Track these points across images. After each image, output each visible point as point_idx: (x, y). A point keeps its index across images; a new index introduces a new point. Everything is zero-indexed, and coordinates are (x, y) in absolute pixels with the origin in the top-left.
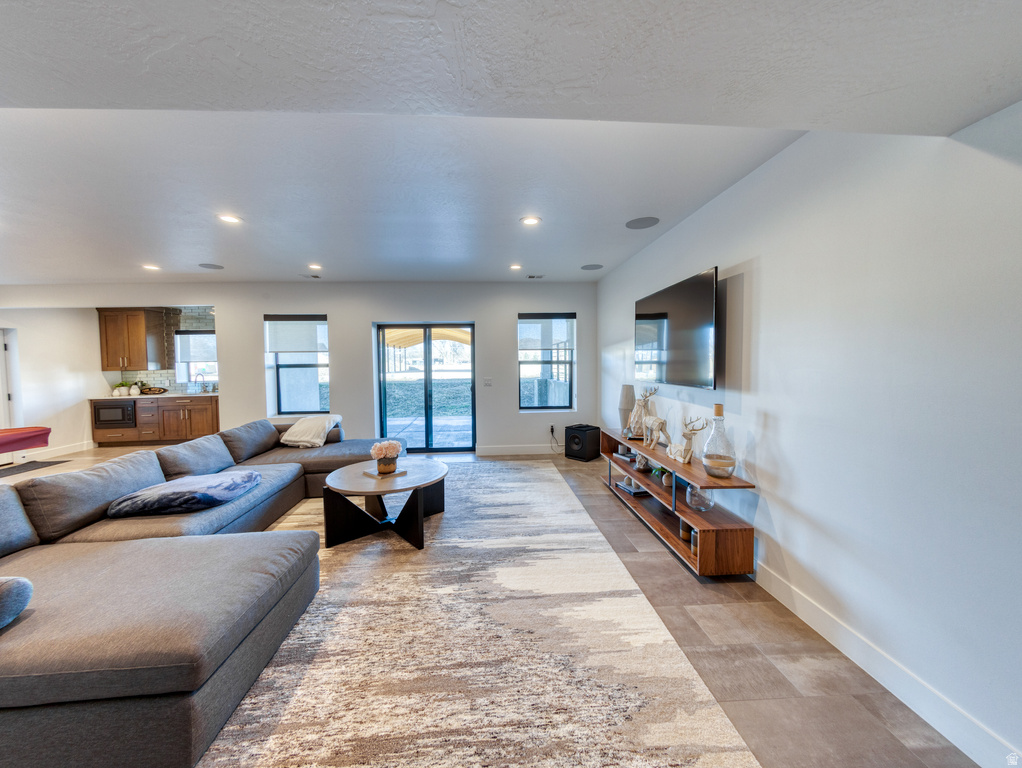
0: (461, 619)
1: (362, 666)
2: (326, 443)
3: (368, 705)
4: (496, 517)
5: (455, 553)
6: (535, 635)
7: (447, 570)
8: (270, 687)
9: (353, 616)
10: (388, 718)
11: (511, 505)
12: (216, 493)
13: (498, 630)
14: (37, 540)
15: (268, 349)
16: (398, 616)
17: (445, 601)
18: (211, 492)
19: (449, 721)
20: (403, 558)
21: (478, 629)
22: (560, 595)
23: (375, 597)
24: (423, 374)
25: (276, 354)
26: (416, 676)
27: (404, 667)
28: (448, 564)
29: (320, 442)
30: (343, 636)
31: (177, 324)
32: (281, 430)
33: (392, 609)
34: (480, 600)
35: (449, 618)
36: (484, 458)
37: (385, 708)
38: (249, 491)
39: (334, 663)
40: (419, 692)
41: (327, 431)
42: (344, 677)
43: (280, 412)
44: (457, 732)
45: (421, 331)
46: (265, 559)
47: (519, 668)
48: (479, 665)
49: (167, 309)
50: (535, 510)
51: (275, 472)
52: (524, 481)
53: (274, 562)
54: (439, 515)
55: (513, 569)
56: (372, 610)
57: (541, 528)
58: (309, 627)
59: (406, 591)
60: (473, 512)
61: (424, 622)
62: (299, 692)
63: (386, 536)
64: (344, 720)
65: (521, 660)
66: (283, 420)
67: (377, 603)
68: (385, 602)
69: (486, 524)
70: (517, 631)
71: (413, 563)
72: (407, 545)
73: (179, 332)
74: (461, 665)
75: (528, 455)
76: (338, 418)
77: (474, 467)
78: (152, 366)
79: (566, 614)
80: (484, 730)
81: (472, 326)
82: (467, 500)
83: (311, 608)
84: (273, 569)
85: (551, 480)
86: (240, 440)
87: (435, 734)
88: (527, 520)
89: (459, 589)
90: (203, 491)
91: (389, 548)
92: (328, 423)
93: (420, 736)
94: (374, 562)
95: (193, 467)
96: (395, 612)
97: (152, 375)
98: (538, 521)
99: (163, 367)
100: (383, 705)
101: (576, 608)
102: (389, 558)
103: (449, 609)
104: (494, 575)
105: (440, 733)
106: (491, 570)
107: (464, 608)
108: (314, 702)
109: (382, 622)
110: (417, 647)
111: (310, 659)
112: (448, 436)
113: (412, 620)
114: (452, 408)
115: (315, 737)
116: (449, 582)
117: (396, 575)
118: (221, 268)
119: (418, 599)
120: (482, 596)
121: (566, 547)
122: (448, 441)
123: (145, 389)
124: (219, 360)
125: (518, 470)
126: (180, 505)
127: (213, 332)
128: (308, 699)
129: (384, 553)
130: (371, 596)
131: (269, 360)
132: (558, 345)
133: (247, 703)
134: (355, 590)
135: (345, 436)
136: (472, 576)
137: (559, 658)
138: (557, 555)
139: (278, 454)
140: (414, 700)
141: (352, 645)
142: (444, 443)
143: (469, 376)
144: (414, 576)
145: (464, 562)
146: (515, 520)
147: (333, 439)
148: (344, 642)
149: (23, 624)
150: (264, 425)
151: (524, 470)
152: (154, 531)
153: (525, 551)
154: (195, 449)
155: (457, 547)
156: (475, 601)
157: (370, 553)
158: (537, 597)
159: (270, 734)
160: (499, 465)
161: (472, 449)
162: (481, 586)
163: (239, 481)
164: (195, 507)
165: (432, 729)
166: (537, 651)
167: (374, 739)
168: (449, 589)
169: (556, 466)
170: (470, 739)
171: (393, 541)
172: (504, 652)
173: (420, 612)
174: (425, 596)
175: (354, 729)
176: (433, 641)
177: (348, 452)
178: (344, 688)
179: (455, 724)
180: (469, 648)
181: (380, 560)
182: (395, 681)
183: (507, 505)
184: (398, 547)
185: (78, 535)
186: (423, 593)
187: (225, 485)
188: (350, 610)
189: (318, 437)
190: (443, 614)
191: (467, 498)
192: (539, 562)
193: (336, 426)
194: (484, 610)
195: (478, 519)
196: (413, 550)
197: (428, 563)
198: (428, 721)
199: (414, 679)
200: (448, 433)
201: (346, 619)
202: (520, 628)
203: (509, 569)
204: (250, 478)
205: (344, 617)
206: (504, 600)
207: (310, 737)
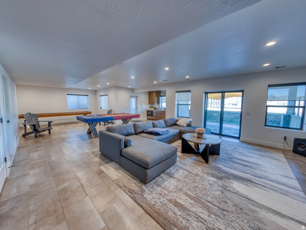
0: (214, 189)
1: (181, 185)
2: (187, 126)
3: (180, 194)
4: (241, 164)
5: (219, 169)
6: (243, 211)
7: (214, 173)
8: (162, 178)
9: (183, 172)
10: (184, 201)
11: (250, 162)
12: (160, 133)
13: (227, 200)
14: (135, 134)
15: (176, 100)
16: (195, 178)
17: (210, 182)
18: (159, 132)
19: (200, 214)
20: (201, 164)
21: (219, 196)
22: (263, 205)
23: (190, 170)
24: (220, 109)
25: (178, 101)
26: (194, 196)
27: (192, 192)
28: (215, 172)
29: (185, 125)
30: (179, 176)
31: (160, 94)
32: (177, 121)
33: (193, 176)
34: (223, 188)
35: (210, 187)
36: (243, 142)
37: (184, 198)
38: (167, 134)
39: (175, 180)
40: (194, 200)
41: (187, 123)
42: (177, 185)
43: (178, 116)
44: (202, 218)
45: (221, 94)
46: (164, 149)
47: (231, 217)
48: (216, 206)
49: (159, 91)
50: (263, 168)
51: (173, 131)
52: (261, 156)
53: (166, 150)
54: (217, 156)
55: (241, 185)
56: (188, 173)
57: (262, 176)
58: (173, 170)
59: (199, 173)
60: (231, 159)
61: (202, 184)
62: (167, 182)
63: (198, 156)
64: (174, 194)
65: (233, 215)
66: (178, 118)
67: (190, 172)
68: (192, 173)
69: (235, 165)
70: (235, 205)
71: (203, 166)
72: (203, 161)
73: (161, 96)
74: (209, 202)
75: (268, 146)
76: (191, 120)
77: (237, 144)
78: (156, 104)
79: (263, 213)
80: (211, 224)
81: (243, 91)
82: (230, 154)
83: (174, 165)
84: (165, 152)
85: (278, 160)
86: (168, 122)
87: (195, 214)
88: (256, 171)
89: (217, 181)
90: (158, 131)
91: (198, 159)
92: (188, 120)
93: (190, 211)
94: (192, 161)
95: (158, 126)
96: (194, 177)
97: (156, 105)
98: (262, 173)
99: (158, 104)
100: (184, 197)
101: (270, 214)
102: (197, 162)
103: (211, 185)
104: (232, 183)
105: (197, 215)
106: (231, 181)
107: (216, 187)
108: (169, 186)
109: (190, 177)
110: (197, 189)
111: (171, 177)
112: (230, 131)
113: (198, 181)
114: (235, 122)
115: (167, 193)
116: (214, 177)
117: (197, 167)
118: (167, 80)
119: (202, 177)
120: (224, 187)
121: (275, 189)
122: (230, 133)
123: (155, 109)
124: (166, 103)
125: (259, 150)
126: (154, 133)
127: (165, 96)
128: (168, 185)
129: (196, 160)
130: (189, 169)
131: (176, 103)
132: (300, 98)
133: (157, 178)
134: (185, 166)
135: (192, 125)
136: (223, 179)
137: (252, 226)
138: (268, 190)
139: (175, 127)
140: (192, 201)
141: (181, 179)
142: (228, 134)
143: (240, 110)
144: (203, 170)
145: (221, 173)
146: (249, 168)
147: (189, 125)
148: (179, 177)
149: (130, 146)
150: (173, 119)
151: (263, 152)
152: (149, 137)
153: (250, 181)
154: (159, 122)
155: (221, 168)
156: (221, 187)
157: (192, 158)
158: (249, 199)
159: (159, 187)
160: (249, 146)
161: (239, 138)
162: (225, 184)
163: (165, 131)
164: (156, 134)
165: (195, 212)
166: (242, 217)
167: (179, 203)
168: (213, 179)
169: (284, 155)
170: (205, 223)
171: (199, 158)
172: (227, 208)
173: (201, 180)
174: (204, 177)
175: (176, 198)
176: (203, 190)
177: (192, 130)
178: (176, 187)
179: (202, 215)
180: (214, 199)
181: (194, 161)
182: (189, 194)
183: (248, 162)
184: (200, 160)
185: (140, 134)
186: (204, 176)
187: (162, 131)
188: (183, 170)
189: (185, 124)
190: (208, 185)
191: (231, 154)
192: (256, 188)
193: (190, 122)
194: (224, 191)
195: (232, 162)
196: (205, 163)
197: (208, 169)
198: (194, 209)
199: (194, 197)
200: (230, 130)
201: (181, 172)
202: (237, 205)
203: (239, 184)
204: (167, 131)
205: (181, 171)
206: (233, 193)
207: (166, 193)
